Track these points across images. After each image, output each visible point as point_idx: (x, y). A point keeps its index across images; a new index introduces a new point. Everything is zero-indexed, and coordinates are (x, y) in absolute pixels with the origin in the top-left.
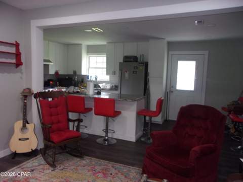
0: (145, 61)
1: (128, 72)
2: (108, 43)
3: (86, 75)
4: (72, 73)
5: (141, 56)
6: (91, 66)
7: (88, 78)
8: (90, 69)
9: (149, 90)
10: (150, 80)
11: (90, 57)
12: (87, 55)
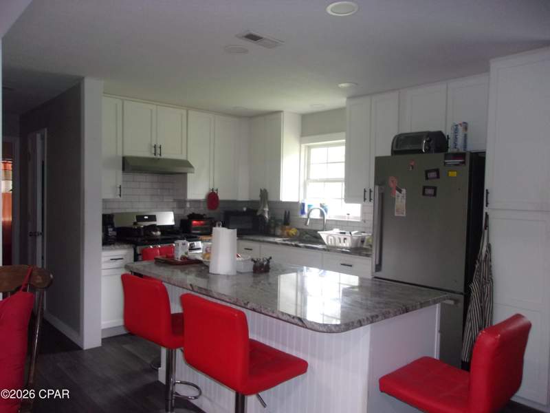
0: (472, 147)
1: (404, 191)
2: (349, 98)
3: (297, 203)
4: (257, 197)
5: (456, 131)
6: (312, 177)
7: (303, 212)
8: (311, 186)
9: (488, 260)
10: (492, 222)
11: (309, 148)
12: (301, 142)
